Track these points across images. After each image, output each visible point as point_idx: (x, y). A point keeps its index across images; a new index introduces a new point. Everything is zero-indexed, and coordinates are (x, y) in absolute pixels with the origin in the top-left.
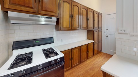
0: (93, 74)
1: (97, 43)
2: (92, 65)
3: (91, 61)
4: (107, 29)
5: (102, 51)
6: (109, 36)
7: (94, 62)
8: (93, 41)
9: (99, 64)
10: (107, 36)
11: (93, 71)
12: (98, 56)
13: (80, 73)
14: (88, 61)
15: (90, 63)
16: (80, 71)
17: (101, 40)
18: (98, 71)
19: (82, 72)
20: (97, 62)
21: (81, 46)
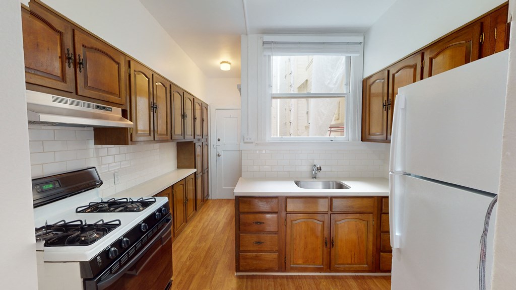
0: (208, 246)
1: (201, 174)
2: (200, 233)
3: (194, 227)
4: (219, 140)
5: (210, 198)
6: (222, 154)
7: (200, 226)
8: (195, 170)
9: (212, 224)
10: (219, 156)
11: (205, 242)
12: (204, 210)
13: (184, 259)
14: (188, 230)
15: (192, 231)
16: (181, 257)
17: (208, 168)
18: (214, 236)
19: (187, 256)
20: (206, 223)
21: (173, 186)
